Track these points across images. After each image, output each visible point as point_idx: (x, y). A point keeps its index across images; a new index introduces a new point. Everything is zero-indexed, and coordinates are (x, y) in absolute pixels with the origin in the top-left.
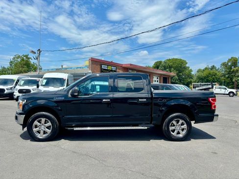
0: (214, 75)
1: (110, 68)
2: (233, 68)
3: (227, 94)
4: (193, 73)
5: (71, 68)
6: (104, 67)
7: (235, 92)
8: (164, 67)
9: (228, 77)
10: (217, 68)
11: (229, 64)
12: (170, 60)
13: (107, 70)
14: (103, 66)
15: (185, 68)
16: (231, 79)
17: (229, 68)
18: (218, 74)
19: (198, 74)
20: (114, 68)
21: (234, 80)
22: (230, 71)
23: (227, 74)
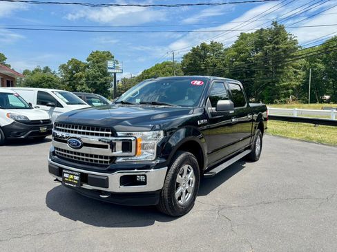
0: (50, 81)
2: (76, 74)
10: (52, 71)
11: (70, 67)
17: (70, 73)
18: (54, 79)
21: (78, 89)
22: (71, 77)
23: (68, 81)
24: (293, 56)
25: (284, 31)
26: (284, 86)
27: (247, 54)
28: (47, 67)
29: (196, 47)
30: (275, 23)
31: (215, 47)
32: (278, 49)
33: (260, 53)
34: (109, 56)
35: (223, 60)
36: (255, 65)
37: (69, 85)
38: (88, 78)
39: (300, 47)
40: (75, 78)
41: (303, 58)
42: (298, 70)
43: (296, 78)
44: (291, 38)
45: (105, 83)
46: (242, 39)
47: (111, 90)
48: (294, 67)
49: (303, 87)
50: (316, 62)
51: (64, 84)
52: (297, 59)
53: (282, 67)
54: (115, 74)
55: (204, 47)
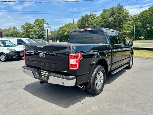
10: (17, 29)
11: (26, 27)
18: (19, 32)
21: (30, 37)
22: (27, 31)
23: (25, 33)
24: (127, 19)
25: (123, 8)
26: (123, 33)
27: (107, 19)
28: (15, 27)
29: (83, 16)
30: (119, 5)
31: (92, 16)
32: (120, 16)
33: (112, 18)
34: (44, 21)
35: (96, 22)
36: (110, 24)
37: (26, 35)
38: (35, 31)
39: (130, 15)
40: (29, 32)
41: (132, 20)
42: (129, 26)
43: (129, 29)
44: (126, 11)
45: (43, 34)
46: (104, 12)
47: (46, 37)
48: (128, 24)
49: (132, 33)
50: (137, 21)
51: (23, 35)
52: (129, 21)
53: (122, 25)
54: (47, 30)
55: (87, 16)
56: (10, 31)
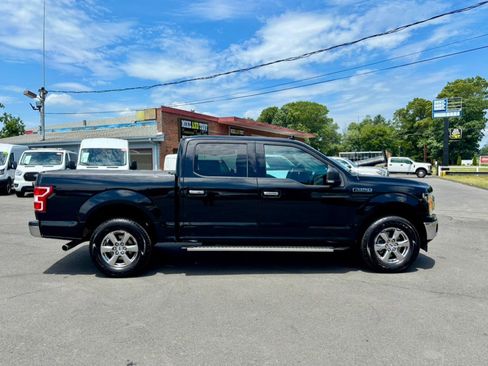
0: (382, 136)
1: (196, 126)
2: (419, 122)
3: (413, 173)
4: (339, 131)
5: (106, 126)
6: (185, 124)
7: (427, 169)
8: (283, 119)
9: (409, 139)
10: (387, 121)
11: (411, 112)
12: (293, 104)
13: (191, 130)
14: (183, 122)
15: (325, 121)
16: (415, 143)
17: (410, 121)
18: (388, 132)
19: (349, 133)
20: (204, 127)
22: (411, 127)
28: (379, 116)
38: (437, 126)
54: (446, 119)
56: (363, 129)
